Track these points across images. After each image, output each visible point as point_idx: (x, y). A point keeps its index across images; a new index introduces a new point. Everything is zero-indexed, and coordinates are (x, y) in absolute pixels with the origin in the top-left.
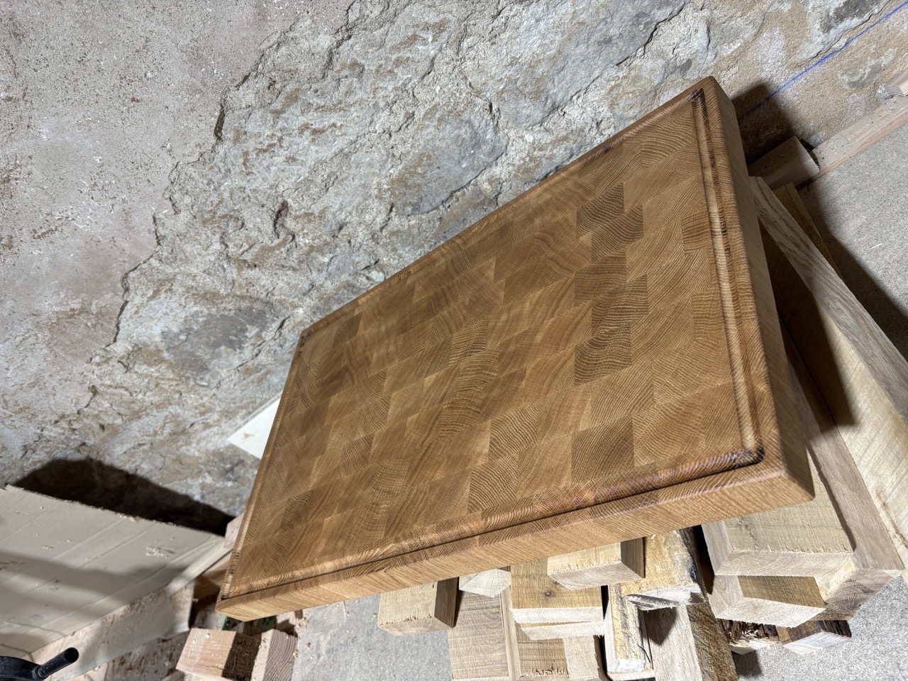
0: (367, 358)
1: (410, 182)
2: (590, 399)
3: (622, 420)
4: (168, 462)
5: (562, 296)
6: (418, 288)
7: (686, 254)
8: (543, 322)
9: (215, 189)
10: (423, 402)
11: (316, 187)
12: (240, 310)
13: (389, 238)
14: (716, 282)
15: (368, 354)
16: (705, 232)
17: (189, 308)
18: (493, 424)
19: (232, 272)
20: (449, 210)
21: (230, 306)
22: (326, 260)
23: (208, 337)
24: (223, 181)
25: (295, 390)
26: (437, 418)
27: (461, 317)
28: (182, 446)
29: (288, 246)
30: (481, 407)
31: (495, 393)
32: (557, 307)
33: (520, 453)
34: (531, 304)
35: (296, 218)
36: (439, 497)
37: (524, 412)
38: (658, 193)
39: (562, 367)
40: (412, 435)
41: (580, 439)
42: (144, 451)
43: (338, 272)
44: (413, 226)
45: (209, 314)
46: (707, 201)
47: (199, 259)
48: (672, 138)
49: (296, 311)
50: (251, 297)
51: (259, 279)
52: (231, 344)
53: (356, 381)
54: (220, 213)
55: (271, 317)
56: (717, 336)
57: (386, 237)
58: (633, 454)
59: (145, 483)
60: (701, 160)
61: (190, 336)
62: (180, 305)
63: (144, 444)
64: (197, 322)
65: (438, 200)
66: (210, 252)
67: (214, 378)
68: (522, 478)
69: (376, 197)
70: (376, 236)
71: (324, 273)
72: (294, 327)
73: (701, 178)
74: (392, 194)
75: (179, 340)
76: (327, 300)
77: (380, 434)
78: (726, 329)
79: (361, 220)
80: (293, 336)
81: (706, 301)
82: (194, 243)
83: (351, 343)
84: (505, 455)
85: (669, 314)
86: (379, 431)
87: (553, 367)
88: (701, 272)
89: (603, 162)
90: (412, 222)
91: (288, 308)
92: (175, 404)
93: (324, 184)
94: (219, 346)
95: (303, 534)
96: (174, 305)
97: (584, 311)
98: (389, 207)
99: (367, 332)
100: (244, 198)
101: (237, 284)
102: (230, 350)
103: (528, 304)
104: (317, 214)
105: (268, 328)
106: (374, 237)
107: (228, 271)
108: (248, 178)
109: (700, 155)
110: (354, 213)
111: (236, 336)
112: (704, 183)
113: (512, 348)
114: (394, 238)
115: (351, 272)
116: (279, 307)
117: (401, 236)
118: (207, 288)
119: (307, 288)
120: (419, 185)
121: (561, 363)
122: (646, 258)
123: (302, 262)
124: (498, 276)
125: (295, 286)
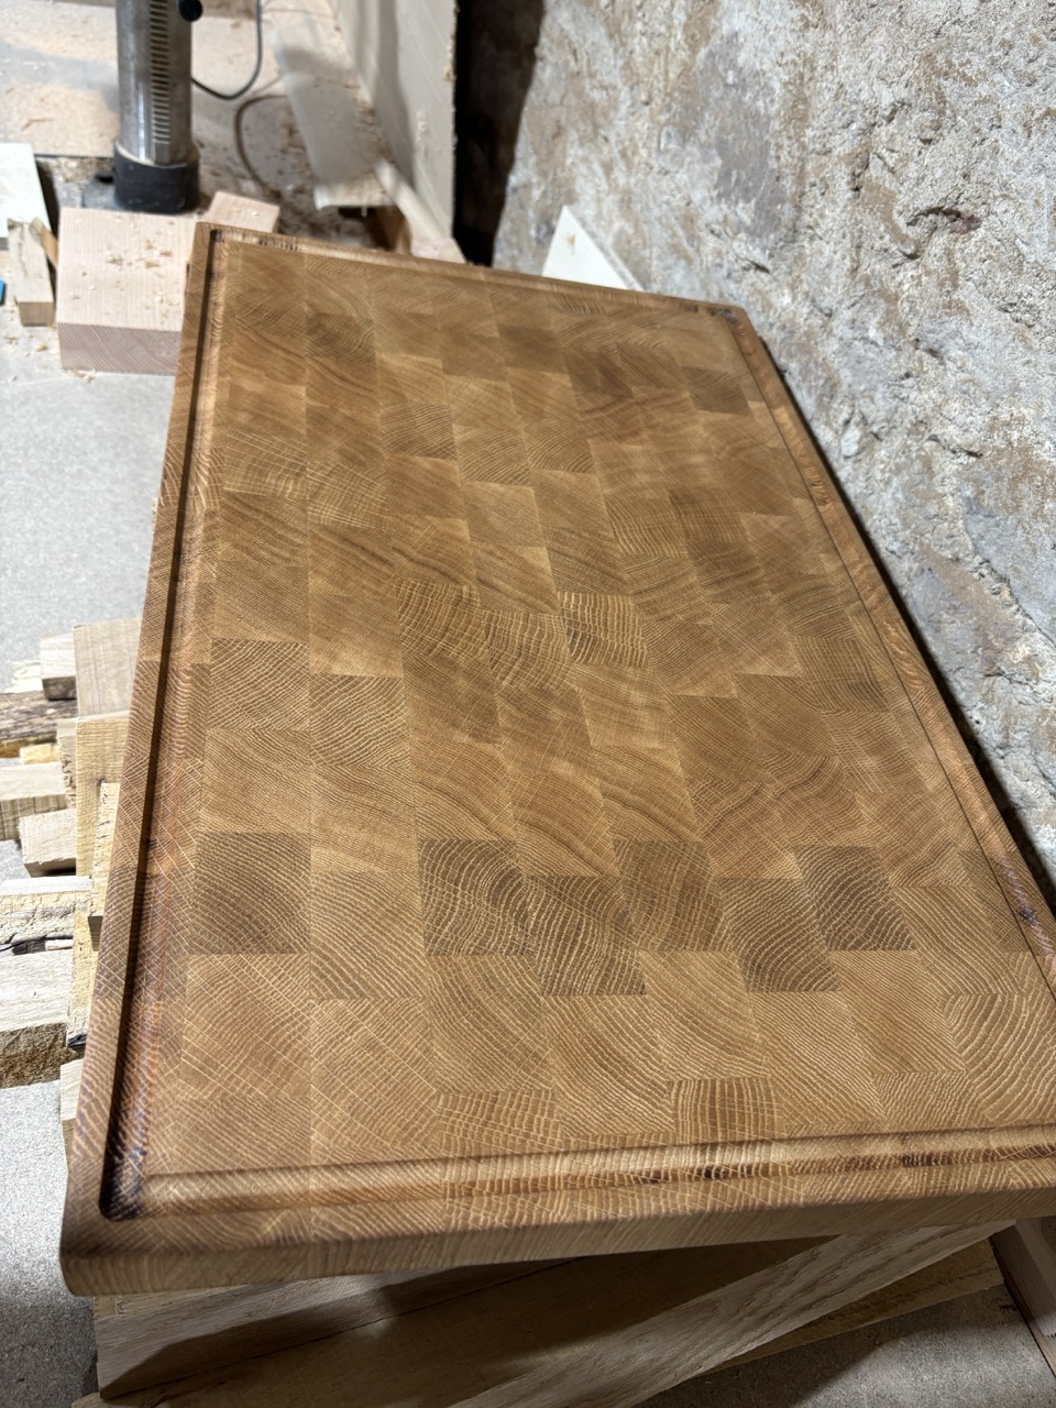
0: (635, 433)
1: (1024, 487)
2: (377, 869)
3: (304, 934)
4: (555, 113)
5: (650, 816)
6: (775, 522)
7: (670, 1084)
8: (599, 775)
9: (993, 61)
10: (491, 547)
11: (1008, 284)
12: (778, 179)
13: (918, 457)
14: (573, 1147)
15: (645, 435)
16: (714, 1131)
17: (777, 74)
18: (392, 681)
19: (843, 144)
20: (976, 575)
21: (784, 155)
22: (872, 333)
23: (733, 127)
24: (1010, 72)
25: (608, 309)
26: (444, 574)
27: (669, 612)
28: (578, 130)
29: (894, 248)
30: (440, 658)
31: (462, 684)
32: (625, 804)
33: (306, 734)
34: (653, 751)
35: (949, 254)
36: (270, 585)
37: (397, 738)
38: (859, 1027)
39: (475, 814)
40: (422, 531)
41: (292, 849)
42: (566, 63)
43: (853, 362)
44: (941, 504)
45: (769, 118)
46: (803, 1139)
47: (862, 67)
48: (1012, 1068)
49: (786, 291)
50: (802, 194)
51: (834, 202)
52: (725, 175)
53: (587, 417)
54: (949, 87)
55: (770, 244)
56: (435, 1139)
57: (921, 449)
58: (220, 953)
59: (526, 81)
60: (929, 1133)
61: (734, 90)
62: (782, 54)
63: (576, 60)
64: (756, 98)
65: (991, 551)
66: (875, 88)
67: (672, 159)
68: (251, 737)
69: (995, 418)
70: (922, 429)
71: (849, 334)
72: (760, 292)
73: (873, 1129)
74: (1000, 452)
75: (726, 71)
76: (806, 348)
77: (450, 470)
78: (445, 1161)
79: (950, 393)
80: (746, 293)
81: (531, 1121)
82: (890, 48)
83: (686, 399)
84: (312, 706)
85: (526, 1038)
86: (456, 468)
87: (480, 796)
88: (610, 1116)
89: (991, 906)
90: (950, 502)
91: (790, 273)
92: (632, 98)
93: (1015, 300)
94: (721, 154)
95: (289, 352)
96: (780, 43)
97: (598, 860)
98: (975, 449)
99: (700, 429)
100: (978, 131)
101: (824, 159)
102: (716, 177)
103: (656, 744)
104: (955, 297)
105: (753, 241)
106: (920, 425)
107: (846, 135)
108: (1019, 129)
109: (943, 1133)
110: (963, 376)
111: (738, 181)
112: (858, 1137)
113: (556, 714)
114: (917, 466)
115: (855, 387)
116: (789, 255)
117: (922, 482)
118: (814, 101)
119: (823, 305)
120: (1017, 508)
121: (486, 811)
122: (690, 995)
123: (867, 283)
124: (749, 683)
125: (826, 281)
